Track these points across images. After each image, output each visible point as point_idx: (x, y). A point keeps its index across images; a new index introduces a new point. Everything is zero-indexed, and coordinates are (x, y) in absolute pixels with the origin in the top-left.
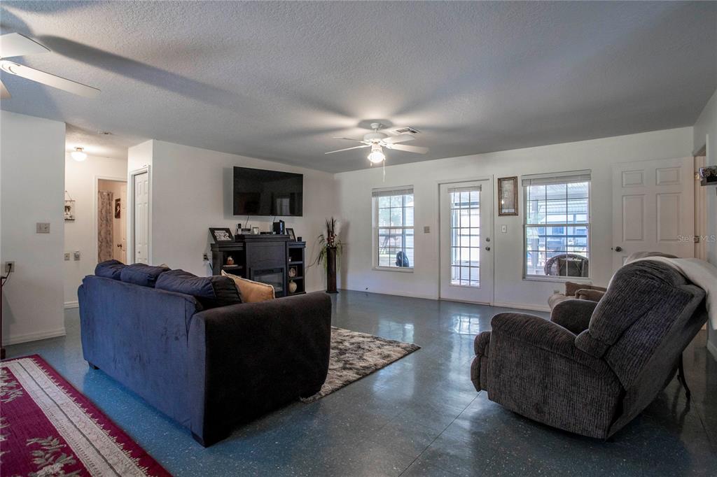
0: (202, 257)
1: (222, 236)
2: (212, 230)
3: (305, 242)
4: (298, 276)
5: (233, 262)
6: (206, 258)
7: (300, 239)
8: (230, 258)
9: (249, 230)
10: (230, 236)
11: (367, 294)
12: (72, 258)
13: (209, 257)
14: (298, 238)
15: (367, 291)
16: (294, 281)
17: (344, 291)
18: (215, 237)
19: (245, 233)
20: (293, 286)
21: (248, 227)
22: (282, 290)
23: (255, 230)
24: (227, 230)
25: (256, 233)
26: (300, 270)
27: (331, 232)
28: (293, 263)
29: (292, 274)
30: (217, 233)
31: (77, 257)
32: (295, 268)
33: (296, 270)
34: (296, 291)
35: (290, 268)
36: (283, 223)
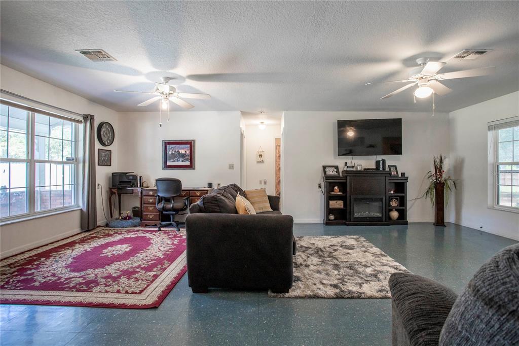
0: (317, 186)
1: (331, 172)
2: (324, 168)
3: (408, 177)
4: (400, 206)
5: (338, 191)
6: (320, 187)
7: (403, 174)
8: (336, 188)
9: (353, 167)
10: (338, 172)
11: (482, 233)
12: (263, 183)
13: (321, 186)
14: (402, 173)
15: (482, 230)
16: (396, 210)
17: (458, 226)
18: (325, 172)
19: (349, 169)
20: (395, 215)
21: (353, 165)
22: (381, 216)
23: (358, 167)
24: (337, 167)
25: (359, 169)
26: (402, 201)
27: (439, 169)
28: (396, 194)
29: (394, 204)
30: (327, 170)
31: (265, 183)
32: (397, 199)
33: (398, 201)
34: (397, 219)
35: (393, 199)
36: (384, 161)
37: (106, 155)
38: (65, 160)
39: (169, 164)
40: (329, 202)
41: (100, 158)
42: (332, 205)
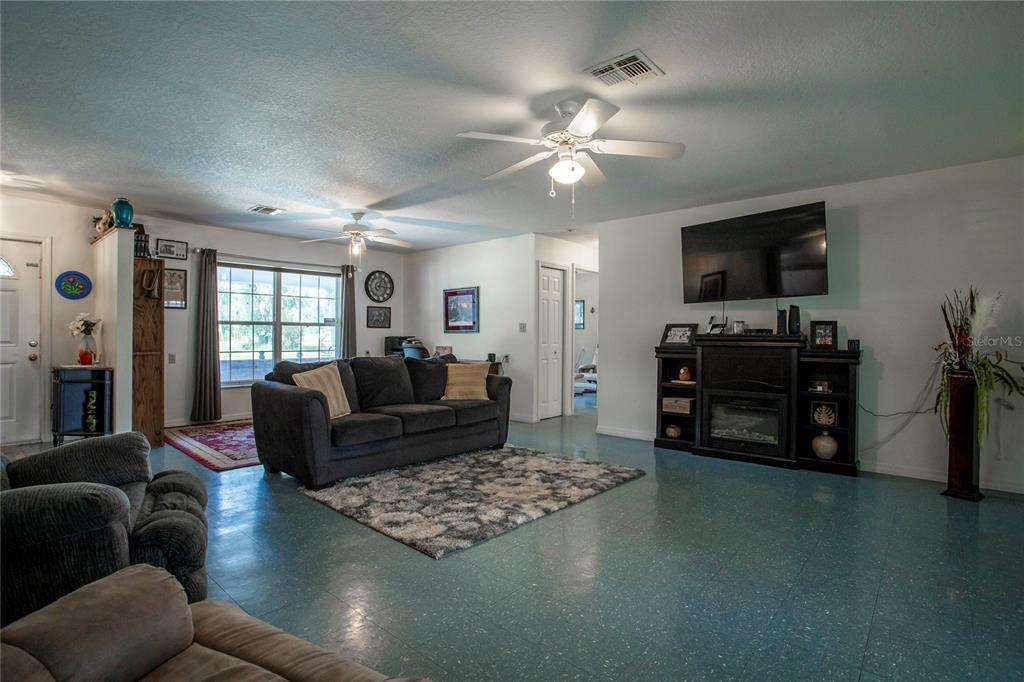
1: (679, 337)
2: (667, 328)
3: (865, 351)
4: (841, 426)
5: (689, 378)
7: (852, 344)
8: (683, 371)
9: (724, 326)
10: (692, 336)
14: (850, 342)
16: (829, 435)
18: (665, 338)
19: (714, 331)
20: (826, 446)
21: (724, 322)
22: (776, 442)
23: (735, 326)
24: (693, 327)
25: (736, 331)
29: (824, 417)
30: (672, 332)
32: (832, 408)
33: (834, 411)
34: (832, 459)
35: (821, 405)
36: (794, 309)
37: (380, 314)
38: (322, 321)
39: (451, 324)
40: (662, 400)
41: (370, 318)
42: (667, 407)
